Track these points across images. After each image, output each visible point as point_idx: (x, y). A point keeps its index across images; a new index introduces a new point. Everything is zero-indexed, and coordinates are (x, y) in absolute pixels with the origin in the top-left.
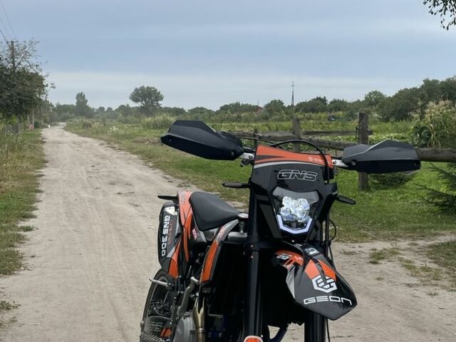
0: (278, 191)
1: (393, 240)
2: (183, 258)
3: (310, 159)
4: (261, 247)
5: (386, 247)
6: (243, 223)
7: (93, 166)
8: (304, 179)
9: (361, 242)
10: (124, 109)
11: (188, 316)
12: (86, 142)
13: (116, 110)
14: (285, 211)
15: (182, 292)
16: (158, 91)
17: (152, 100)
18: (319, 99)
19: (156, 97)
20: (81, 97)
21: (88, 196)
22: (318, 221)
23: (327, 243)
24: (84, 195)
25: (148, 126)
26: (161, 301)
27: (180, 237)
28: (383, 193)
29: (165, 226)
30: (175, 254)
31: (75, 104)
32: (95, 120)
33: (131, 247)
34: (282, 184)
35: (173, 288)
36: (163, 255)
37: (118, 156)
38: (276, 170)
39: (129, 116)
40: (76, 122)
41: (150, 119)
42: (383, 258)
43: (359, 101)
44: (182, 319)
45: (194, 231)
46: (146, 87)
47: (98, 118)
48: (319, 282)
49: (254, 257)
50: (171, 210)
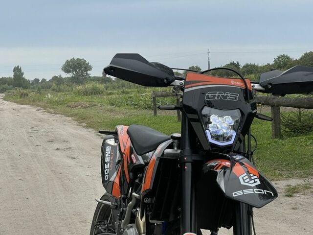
0: (206, 110)
1: (305, 177)
2: (124, 181)
3: (233, 82)
4: (193, 159)
5: (299, 183)
6: (176, 141)
7: (33, 128)
8: (228, 99)
9: (277, 180)
10: (57, 80)
11: (132, 227)
12: (25, 109)
13: (50, 81)
14: (213, 127)
15: (124, 209)
16: (87, 62)
17: (82, 71)
18: (232, 64)
19: (86, 68)
20: (17, 70)
21: (30, 152)
22: (241, 135)
23: (250, 153)
24: (26, 151)
25: (79, 93)
26: (106, 221)
27: (121, 163)
28: (295, 140)
29: (107, 155)
30: (117, 177)
31: (12, 77)
32: (30, 91)
33: (72, 191)
34: (210, 104)
35: (117, 206)
36: (106, 180)
37: (54, 118)
38: (203, 92)
39: (62, 85)
40: (13, 93)
41: (80, 87)
42: (297, 192)
43: (268, 64)
44: (126, 230)
45: (133, 156)
46: (76, 58)
47: (33, 88)
48: (245, 178)
49: (188, 167)
50: (111, 142)
